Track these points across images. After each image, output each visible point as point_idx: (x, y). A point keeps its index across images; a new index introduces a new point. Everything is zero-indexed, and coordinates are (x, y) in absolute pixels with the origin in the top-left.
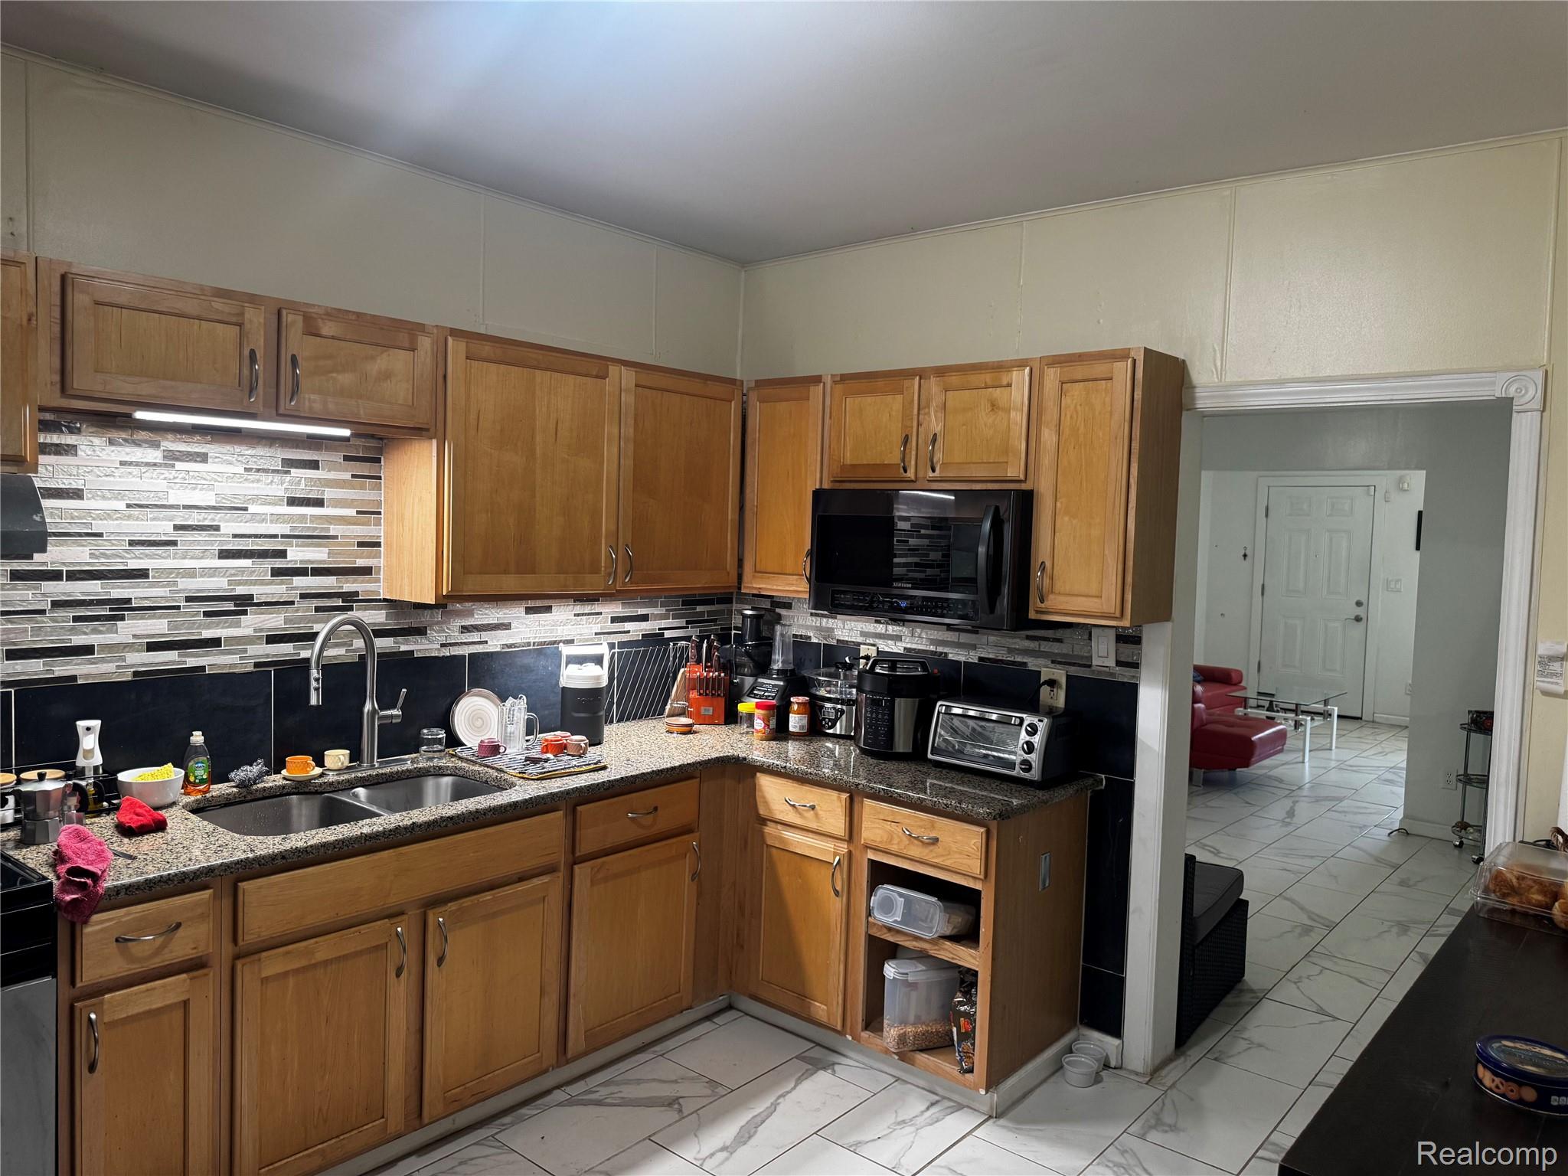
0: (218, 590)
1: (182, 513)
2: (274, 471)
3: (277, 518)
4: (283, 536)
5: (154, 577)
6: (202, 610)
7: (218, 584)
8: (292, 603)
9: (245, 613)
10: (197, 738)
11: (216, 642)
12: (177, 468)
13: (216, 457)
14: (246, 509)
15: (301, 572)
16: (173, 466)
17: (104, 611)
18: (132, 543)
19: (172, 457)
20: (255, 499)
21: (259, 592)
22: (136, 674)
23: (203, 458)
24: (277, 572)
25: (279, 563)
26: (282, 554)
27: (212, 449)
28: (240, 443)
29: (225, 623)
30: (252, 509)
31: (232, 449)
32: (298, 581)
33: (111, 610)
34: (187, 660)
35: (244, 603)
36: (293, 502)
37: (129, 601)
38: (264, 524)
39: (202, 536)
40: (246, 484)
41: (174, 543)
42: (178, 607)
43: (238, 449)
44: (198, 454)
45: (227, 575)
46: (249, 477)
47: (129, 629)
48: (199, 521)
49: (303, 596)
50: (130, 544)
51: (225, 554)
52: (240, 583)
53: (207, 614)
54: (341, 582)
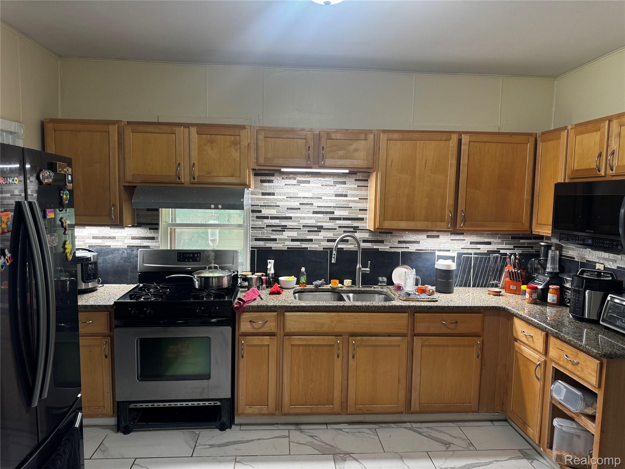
0: (312, 224)
1: (302, 199)
2: (331, 185)
3: (332, 201)
4: (333, 207)
5: (294, 219)
6: (307, 230)
7: (312, 222)
8: (336, 229)
9: (320, 231)
10: (303, 269)
11: (311, 240)
12: (301, 185)
13: (313, 182)
14: (321, 198)
15: (339, 219)
16: (300, 185)
17: (279, 229)
18: (288, 209)
19: (300, 182)
20: (324, 195)
21: (326, 225)
22: (288, 248)
23: (309, 182)
24: (331, 219)
25: (332, 216)
26: (333, 213)
27: (312, 179)
28: (320, 177)
29: (314, 234)
30: (323, 198)
31: (317, 179)
32: (338, 222)
33: (281, 228)
34: (303, 245)
35: (320, 228)
36: (337, 195)
37: (286, 226)
38: (327, 203)
39: (308, 207)
40: (322, 190)
41: (299, 209)
42: (300, 229)
43: (319, 179)
44: (307, 181)
45: (315, 219)
46: (323, 188)
47: (287, 234)
48: (307, 202)
49: (340, 227)
50: (287, 209)
51: (315, 213)
52: (319, 222)
53: (308, 231)
54: (353, 223)
